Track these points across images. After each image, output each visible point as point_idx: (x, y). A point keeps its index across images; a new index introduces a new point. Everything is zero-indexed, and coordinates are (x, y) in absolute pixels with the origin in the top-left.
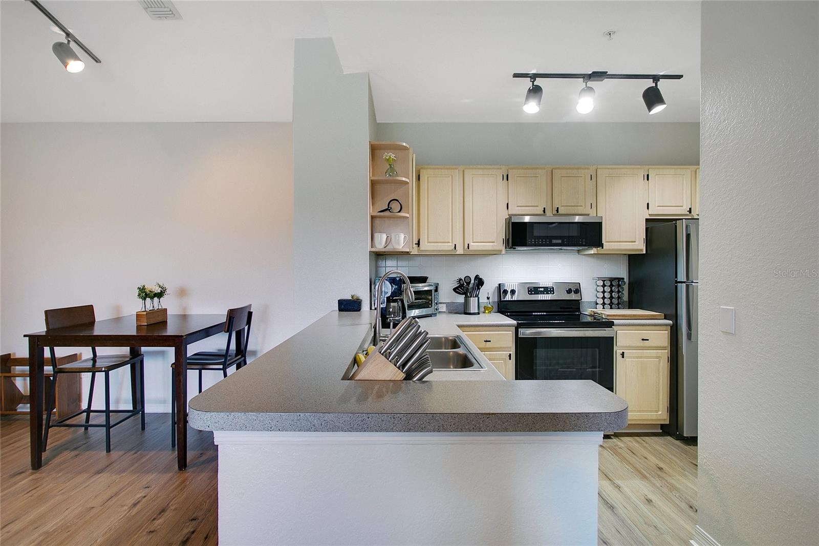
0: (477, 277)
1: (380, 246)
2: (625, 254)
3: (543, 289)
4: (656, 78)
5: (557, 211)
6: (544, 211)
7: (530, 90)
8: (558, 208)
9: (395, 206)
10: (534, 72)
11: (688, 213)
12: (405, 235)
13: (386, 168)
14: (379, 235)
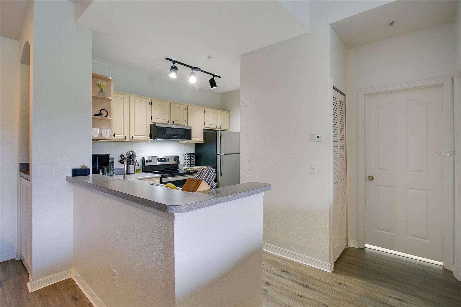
1: (96, 135)
2: (194, 143)
3: (164, 159)
4: (214, 75)
5: (173, 122)
6: (168, 122)
7: (172, 67)
8: (174, 121)
9: (104, 113)
10: (175, 60)
11: (216, 128)
12: (109, 130)
13: (98, 90)
14: (95, 129)
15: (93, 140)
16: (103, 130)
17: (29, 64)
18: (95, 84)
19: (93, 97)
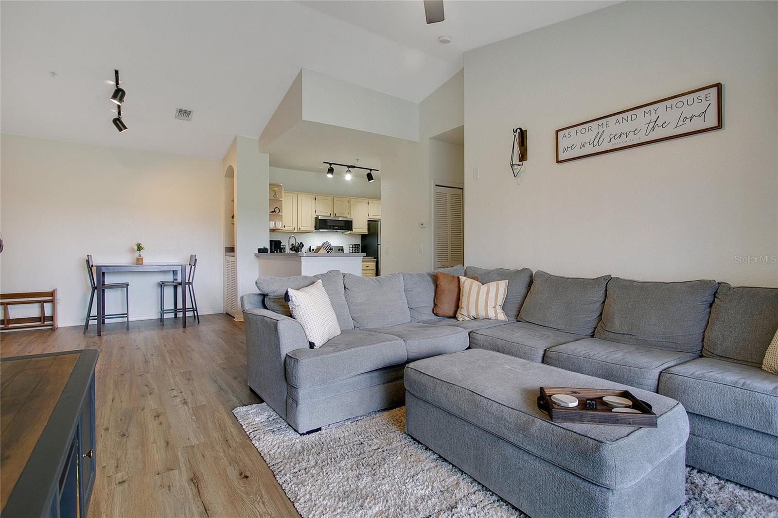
0: (301, 243)
1: (272, 227)
2: (360, 234)
4: (371, 170)
5: (336, 215)
6: (331, 215)
7: (329, 169)
9: (277, 210)
10: (331, 162)
11: (377, 218)
12: (280, 222)
13: (273, 194)
14: (271, 222)
15: (270, 230)
16: (277, 223)
17: (233, 177)
18: (271, 190)
19: (270, 199)
